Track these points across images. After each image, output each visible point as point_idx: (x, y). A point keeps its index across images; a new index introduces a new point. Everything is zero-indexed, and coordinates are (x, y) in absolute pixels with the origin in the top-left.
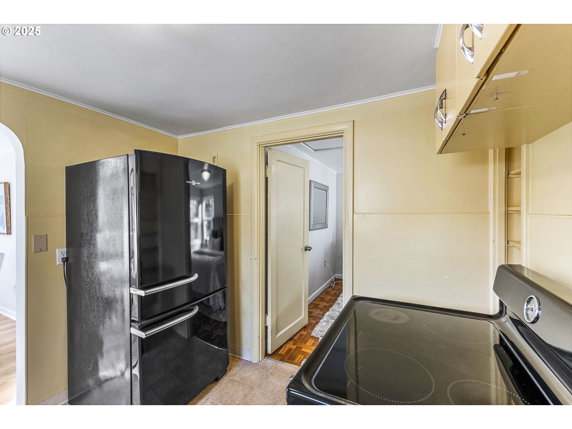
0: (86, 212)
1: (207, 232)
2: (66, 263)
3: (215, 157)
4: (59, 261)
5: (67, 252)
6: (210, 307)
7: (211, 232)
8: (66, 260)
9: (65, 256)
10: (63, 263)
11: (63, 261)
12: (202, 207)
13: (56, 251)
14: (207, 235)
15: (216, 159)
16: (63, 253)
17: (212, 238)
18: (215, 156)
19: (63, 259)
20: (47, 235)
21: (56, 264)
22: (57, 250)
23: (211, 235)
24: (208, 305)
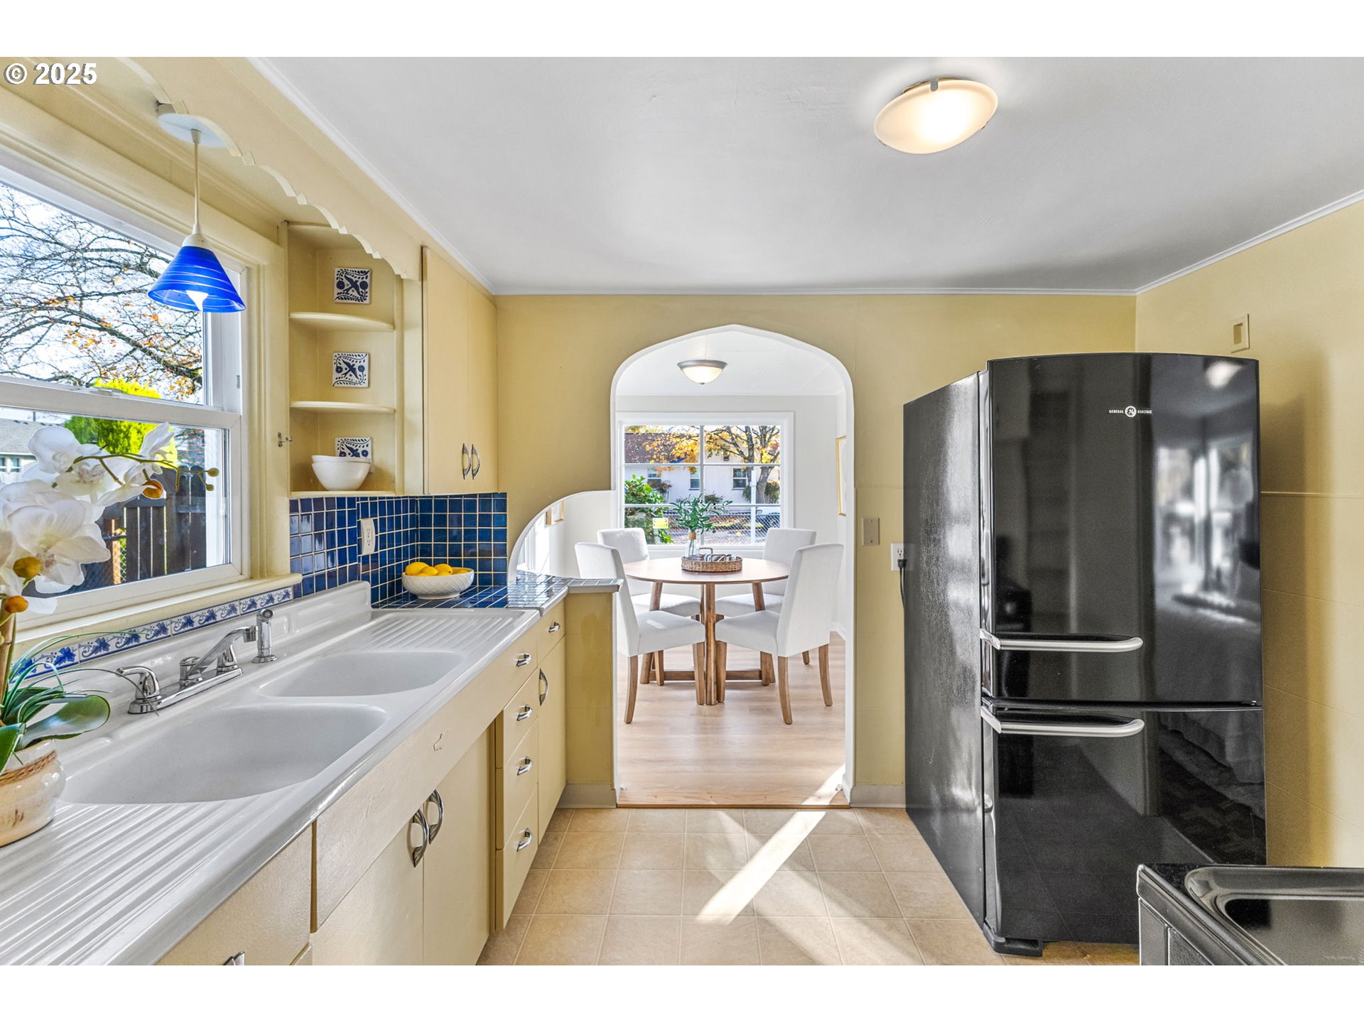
0: (925, 482)
1: (1226, 544)
2: (903, 570)
3: (1241, 324)
4: (894, 566)
5: (904, 552)
6: (1228, 769)
7: (1236, 545)
8: (903, 564)
9: (902, 558)
10: (899, 569)
11: (899, 566)
12: (1208, 469)
13: (890, 546)
14: (1225, 555)
15: (1244, 329)
16: (900, 552)
17: (1240, 563)
18: (1239, 323)
19: (899, 561)
20: (879, 519)
21: (890, 569)
22: (892, 545)
23: (1238, 555)
24: (1221, 762)
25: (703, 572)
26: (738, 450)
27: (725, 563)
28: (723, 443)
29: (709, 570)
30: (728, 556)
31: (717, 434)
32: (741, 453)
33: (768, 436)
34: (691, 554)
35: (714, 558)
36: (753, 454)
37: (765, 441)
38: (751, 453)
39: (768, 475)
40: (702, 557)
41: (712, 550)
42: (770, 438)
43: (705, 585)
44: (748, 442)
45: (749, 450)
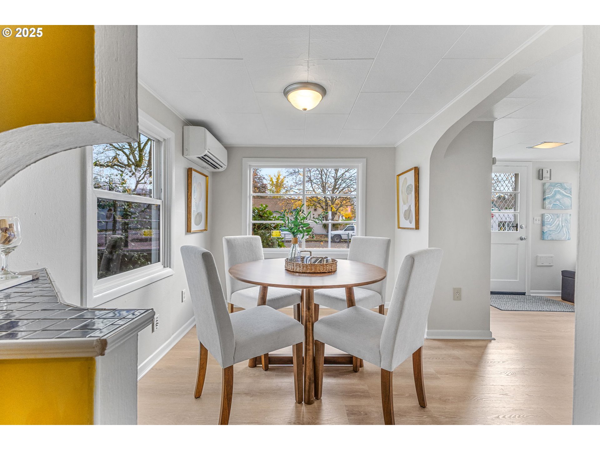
25: (303, 273)
26: (321, 206)
27: (323, 265)
28: (314, 203)
29: (308, 271)
30: (325, 258)
31: (311, 199)
32: (322, 207)
33: (334, 200)
34: (293, 256)
35: (313, 260)
36: (327, 208)
37: (333, 202)
38: (327, 207)
39: (334, 217)
40: (303, 258)
41: (311, 252)
42: (335, 200)
43: (305, 290)
44: (325, 202)
45: (326, 206)
